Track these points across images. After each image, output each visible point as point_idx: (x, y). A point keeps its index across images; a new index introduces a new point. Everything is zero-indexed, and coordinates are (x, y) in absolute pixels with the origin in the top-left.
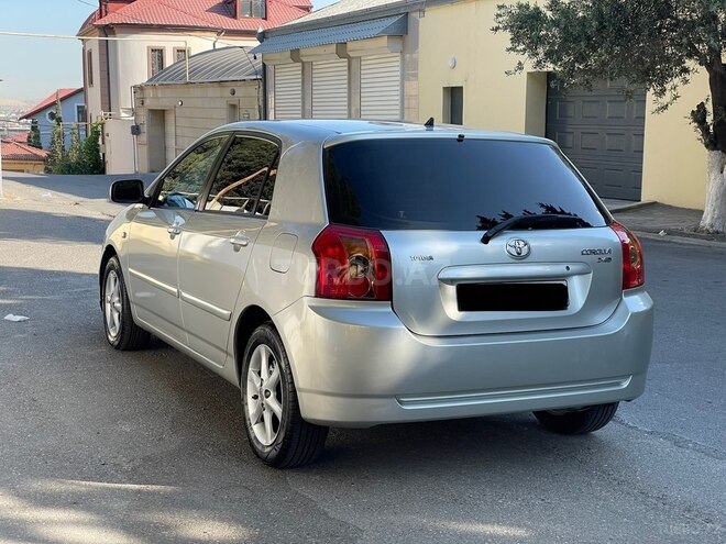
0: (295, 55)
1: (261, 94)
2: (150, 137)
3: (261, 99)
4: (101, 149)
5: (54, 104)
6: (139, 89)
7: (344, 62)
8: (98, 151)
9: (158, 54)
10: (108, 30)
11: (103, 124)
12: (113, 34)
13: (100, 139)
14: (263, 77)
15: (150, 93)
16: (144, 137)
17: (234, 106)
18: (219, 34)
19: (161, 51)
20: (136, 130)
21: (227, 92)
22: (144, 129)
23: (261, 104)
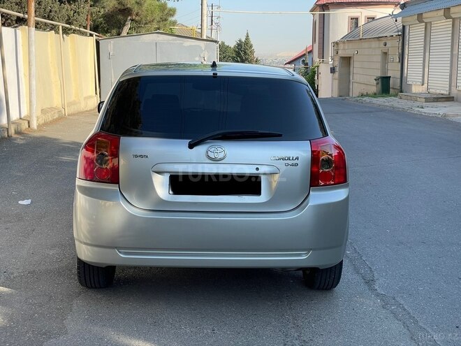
0: (420, 18)
1: (400, 45)
2: (340, 75)
3: (400, 48)
4: (316, 82)
5: (305, 55)
6: (336, 44)
7: (450, 22)
8: (314, 84)
9: (355, 20)
10: (324, 7)
11: (318, 67)
12: (328, 9)
13: (316, 77)
14: (403, 34)
15: (341, 46)
16: (337, 75)
17: (385, 54)
18: (396, 6)
19: (357, 19)
20: (333, 70)
21: (382, 45)
22: (337, 69)
23: (400, 51)
